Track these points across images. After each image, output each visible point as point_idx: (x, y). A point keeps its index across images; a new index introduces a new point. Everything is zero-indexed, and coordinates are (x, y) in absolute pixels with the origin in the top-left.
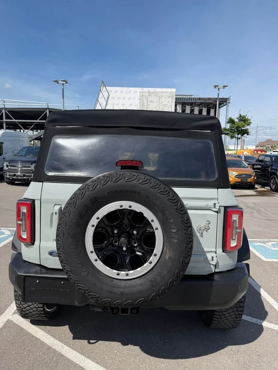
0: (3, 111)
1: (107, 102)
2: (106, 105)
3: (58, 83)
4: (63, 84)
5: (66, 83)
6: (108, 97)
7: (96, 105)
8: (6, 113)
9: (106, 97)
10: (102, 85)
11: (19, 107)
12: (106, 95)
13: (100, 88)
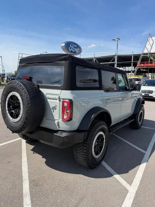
0: (94, 59)
1: (152, 47)
2: (151, 49)
3: (115, 41)
4: (118, 41)
5: (119, 40)
6: (153, 44)
7: (144, 50)
8: (95, 60)
9: (151, 44)
10: (150, 36)
11: (101, 56)
12: (151, 42)
13: (148, 38)
